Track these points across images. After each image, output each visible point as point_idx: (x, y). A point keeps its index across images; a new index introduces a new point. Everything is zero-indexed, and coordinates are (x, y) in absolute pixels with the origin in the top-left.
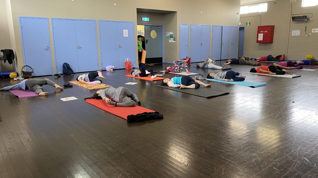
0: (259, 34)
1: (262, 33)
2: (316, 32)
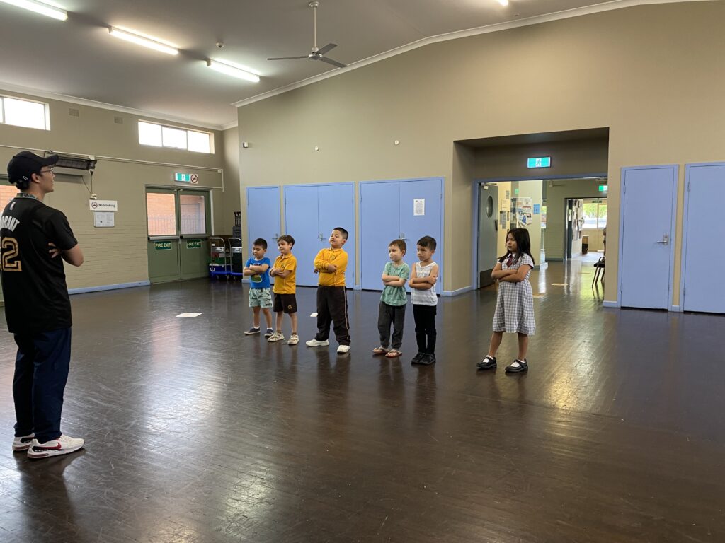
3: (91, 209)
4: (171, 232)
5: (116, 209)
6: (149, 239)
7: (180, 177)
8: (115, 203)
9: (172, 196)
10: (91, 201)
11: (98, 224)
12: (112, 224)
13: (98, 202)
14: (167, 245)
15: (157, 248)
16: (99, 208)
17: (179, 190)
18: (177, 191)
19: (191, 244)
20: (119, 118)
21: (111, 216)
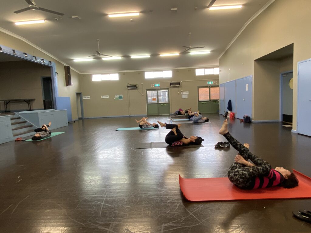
3: (181, 94)
4: (207, 99)
5: (188, 94)
6: (199, 101)
7: (209, 83)
8: (188, 92)
9: (208, 88)
10: (181, 92)
11: (183, 98)
12: (187, 98)
13: (183, 92)
15: (202, 103)
16: (184, 94)
17: (210, 86)
18: (210, 87)
19: (214, 102)
20: (189, 70)
21: (187, 96)
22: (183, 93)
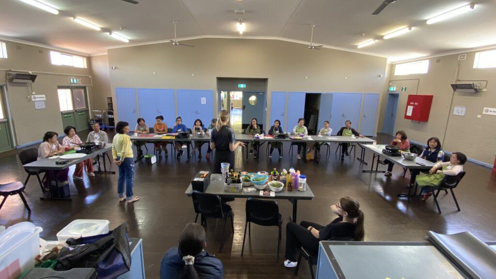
0: (409, 107)
1: (412, 105)
2: (489, 113)
3: (33, 100)
4: (71, 108)
5: (45, 99)
6: (61, 113)
7: (73, 81)
8: (44, 96)
9: (70, 90)
10: (32, 96)
11: (37, 108)
12: (44, 107)
13: (36, 96)
14: (69, 115)
15: (65, 117)
16: (37, 99)
17: (72, 87)
19: (80, 114)
20: (41, 51)
21: (43, 103)
22: (35, 98)
